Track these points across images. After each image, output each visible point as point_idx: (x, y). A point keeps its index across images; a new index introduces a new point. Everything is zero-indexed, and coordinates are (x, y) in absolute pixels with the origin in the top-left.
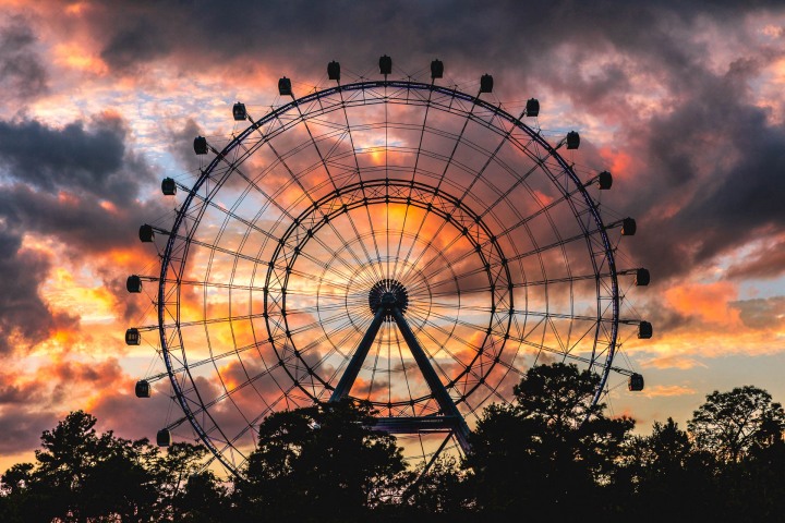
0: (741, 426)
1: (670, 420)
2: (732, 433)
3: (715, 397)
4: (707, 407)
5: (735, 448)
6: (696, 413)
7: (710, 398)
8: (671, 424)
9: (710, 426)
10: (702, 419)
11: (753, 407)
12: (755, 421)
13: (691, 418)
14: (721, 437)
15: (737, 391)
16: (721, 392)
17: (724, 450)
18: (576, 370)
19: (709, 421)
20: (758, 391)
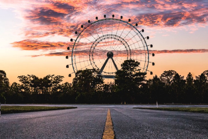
0: (171, 78)
1: (156, 75)
2: (169, 79)
3: (165, 72)
4: (164, 74)
5: (170, 83)
6: (161, 75)
7: (164, 72)
8: (156, 76)
9: (164, 78)
10: (163, 76)
11: (173, 74)
12: (173, 77)
13: (161, 76)
14: (166, 80)
15: (170, 71)
16: (166, 71)
17: (167, 83)
18: (135, 61)
19: (164, 76)
20: (174, 71)
